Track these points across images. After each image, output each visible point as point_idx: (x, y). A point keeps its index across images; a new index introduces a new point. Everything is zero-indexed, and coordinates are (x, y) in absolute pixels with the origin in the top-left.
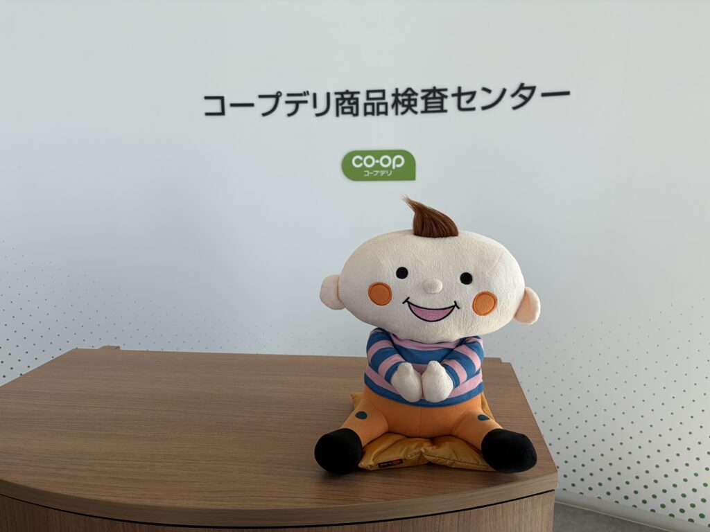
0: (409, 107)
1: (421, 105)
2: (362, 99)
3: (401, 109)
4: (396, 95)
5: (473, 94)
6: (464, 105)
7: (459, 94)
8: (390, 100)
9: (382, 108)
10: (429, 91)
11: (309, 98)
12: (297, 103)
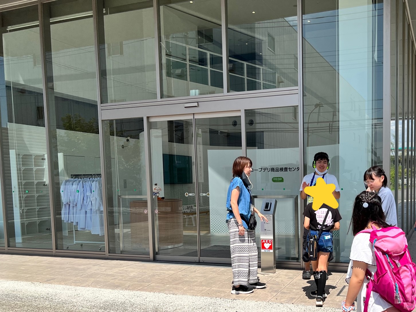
0: (282, 170)
1: (284, 170)
2: (275, 169)
3: (281, 171)
4: (280, 168)
5: (291, 168)
6: (290, 170)
7: (289, 169)
8: (279, 169)
9: (278, 171)
10: (285, 168)
11: (267, 169)
12: (265, 170)
